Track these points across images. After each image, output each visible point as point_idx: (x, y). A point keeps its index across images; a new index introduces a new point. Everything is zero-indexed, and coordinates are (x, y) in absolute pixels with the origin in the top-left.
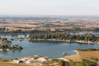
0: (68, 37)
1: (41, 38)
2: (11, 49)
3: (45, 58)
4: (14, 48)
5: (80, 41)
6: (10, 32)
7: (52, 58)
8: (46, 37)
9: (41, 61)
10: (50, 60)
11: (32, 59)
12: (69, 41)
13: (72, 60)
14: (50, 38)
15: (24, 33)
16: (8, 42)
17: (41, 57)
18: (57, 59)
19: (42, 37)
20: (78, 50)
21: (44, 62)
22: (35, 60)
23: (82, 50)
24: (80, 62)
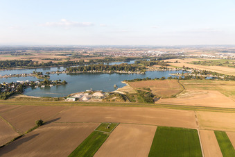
0: (107, 68)
1: (81, 71)
2: (54, 84)
4: (58, 83)
5: (120, 72)
6: (41, 65)
8: (85, 69)
10: (107, 94)
11: (87, 94)
12: (109, 72)
13: (127, 93)
14: (90, 69)
15: (58, 65)
16: (46, 76)
18: (113, 92)
19: (82, 69)
20: (126, 81)
21: (101, 97)
22: (91, 96)
24: (136, 94)
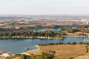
0: (30, 34)
1: (6, 36)
3: (9, 54)
5: (41, 37)
7: (15, 53)
8: (10, 34)
9: (4, 57)
10: (13, 55)
13: (33, 54)
14: (14, 35)
17: (5, 53)
18: (20, 54)
20: (39, 45)
21: (7, 58)
23: (42, 45)
24: (40, 56)
